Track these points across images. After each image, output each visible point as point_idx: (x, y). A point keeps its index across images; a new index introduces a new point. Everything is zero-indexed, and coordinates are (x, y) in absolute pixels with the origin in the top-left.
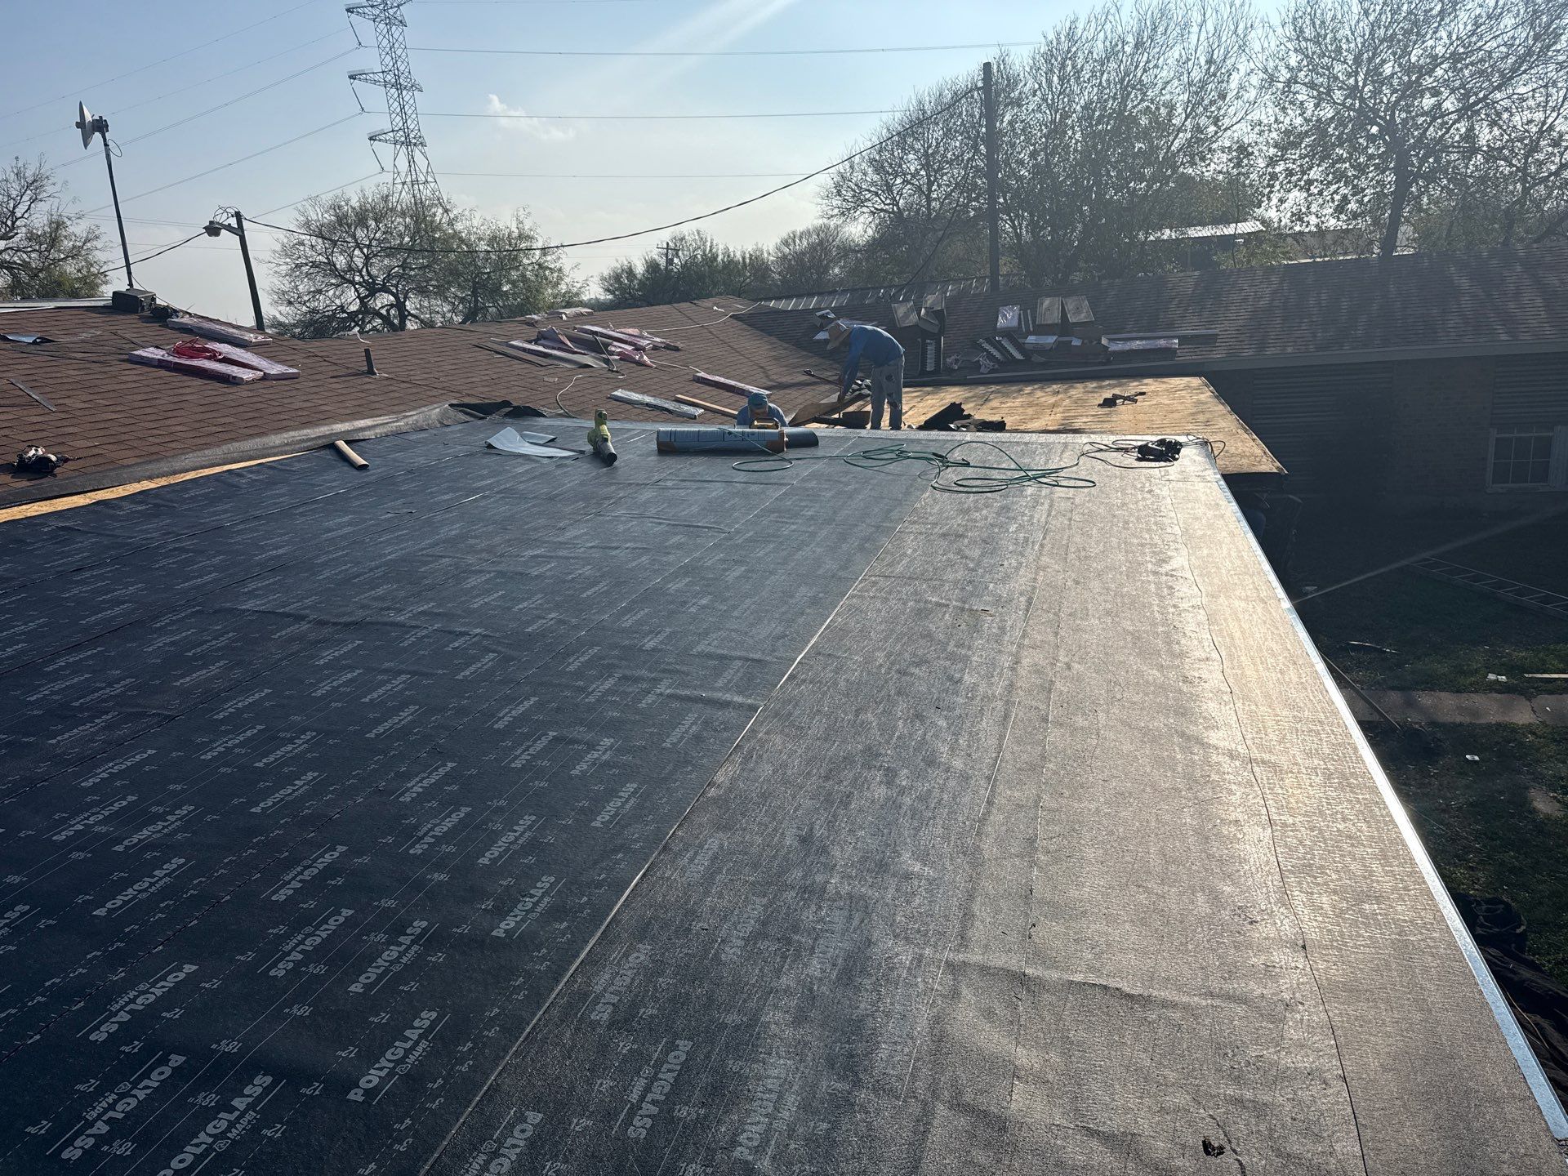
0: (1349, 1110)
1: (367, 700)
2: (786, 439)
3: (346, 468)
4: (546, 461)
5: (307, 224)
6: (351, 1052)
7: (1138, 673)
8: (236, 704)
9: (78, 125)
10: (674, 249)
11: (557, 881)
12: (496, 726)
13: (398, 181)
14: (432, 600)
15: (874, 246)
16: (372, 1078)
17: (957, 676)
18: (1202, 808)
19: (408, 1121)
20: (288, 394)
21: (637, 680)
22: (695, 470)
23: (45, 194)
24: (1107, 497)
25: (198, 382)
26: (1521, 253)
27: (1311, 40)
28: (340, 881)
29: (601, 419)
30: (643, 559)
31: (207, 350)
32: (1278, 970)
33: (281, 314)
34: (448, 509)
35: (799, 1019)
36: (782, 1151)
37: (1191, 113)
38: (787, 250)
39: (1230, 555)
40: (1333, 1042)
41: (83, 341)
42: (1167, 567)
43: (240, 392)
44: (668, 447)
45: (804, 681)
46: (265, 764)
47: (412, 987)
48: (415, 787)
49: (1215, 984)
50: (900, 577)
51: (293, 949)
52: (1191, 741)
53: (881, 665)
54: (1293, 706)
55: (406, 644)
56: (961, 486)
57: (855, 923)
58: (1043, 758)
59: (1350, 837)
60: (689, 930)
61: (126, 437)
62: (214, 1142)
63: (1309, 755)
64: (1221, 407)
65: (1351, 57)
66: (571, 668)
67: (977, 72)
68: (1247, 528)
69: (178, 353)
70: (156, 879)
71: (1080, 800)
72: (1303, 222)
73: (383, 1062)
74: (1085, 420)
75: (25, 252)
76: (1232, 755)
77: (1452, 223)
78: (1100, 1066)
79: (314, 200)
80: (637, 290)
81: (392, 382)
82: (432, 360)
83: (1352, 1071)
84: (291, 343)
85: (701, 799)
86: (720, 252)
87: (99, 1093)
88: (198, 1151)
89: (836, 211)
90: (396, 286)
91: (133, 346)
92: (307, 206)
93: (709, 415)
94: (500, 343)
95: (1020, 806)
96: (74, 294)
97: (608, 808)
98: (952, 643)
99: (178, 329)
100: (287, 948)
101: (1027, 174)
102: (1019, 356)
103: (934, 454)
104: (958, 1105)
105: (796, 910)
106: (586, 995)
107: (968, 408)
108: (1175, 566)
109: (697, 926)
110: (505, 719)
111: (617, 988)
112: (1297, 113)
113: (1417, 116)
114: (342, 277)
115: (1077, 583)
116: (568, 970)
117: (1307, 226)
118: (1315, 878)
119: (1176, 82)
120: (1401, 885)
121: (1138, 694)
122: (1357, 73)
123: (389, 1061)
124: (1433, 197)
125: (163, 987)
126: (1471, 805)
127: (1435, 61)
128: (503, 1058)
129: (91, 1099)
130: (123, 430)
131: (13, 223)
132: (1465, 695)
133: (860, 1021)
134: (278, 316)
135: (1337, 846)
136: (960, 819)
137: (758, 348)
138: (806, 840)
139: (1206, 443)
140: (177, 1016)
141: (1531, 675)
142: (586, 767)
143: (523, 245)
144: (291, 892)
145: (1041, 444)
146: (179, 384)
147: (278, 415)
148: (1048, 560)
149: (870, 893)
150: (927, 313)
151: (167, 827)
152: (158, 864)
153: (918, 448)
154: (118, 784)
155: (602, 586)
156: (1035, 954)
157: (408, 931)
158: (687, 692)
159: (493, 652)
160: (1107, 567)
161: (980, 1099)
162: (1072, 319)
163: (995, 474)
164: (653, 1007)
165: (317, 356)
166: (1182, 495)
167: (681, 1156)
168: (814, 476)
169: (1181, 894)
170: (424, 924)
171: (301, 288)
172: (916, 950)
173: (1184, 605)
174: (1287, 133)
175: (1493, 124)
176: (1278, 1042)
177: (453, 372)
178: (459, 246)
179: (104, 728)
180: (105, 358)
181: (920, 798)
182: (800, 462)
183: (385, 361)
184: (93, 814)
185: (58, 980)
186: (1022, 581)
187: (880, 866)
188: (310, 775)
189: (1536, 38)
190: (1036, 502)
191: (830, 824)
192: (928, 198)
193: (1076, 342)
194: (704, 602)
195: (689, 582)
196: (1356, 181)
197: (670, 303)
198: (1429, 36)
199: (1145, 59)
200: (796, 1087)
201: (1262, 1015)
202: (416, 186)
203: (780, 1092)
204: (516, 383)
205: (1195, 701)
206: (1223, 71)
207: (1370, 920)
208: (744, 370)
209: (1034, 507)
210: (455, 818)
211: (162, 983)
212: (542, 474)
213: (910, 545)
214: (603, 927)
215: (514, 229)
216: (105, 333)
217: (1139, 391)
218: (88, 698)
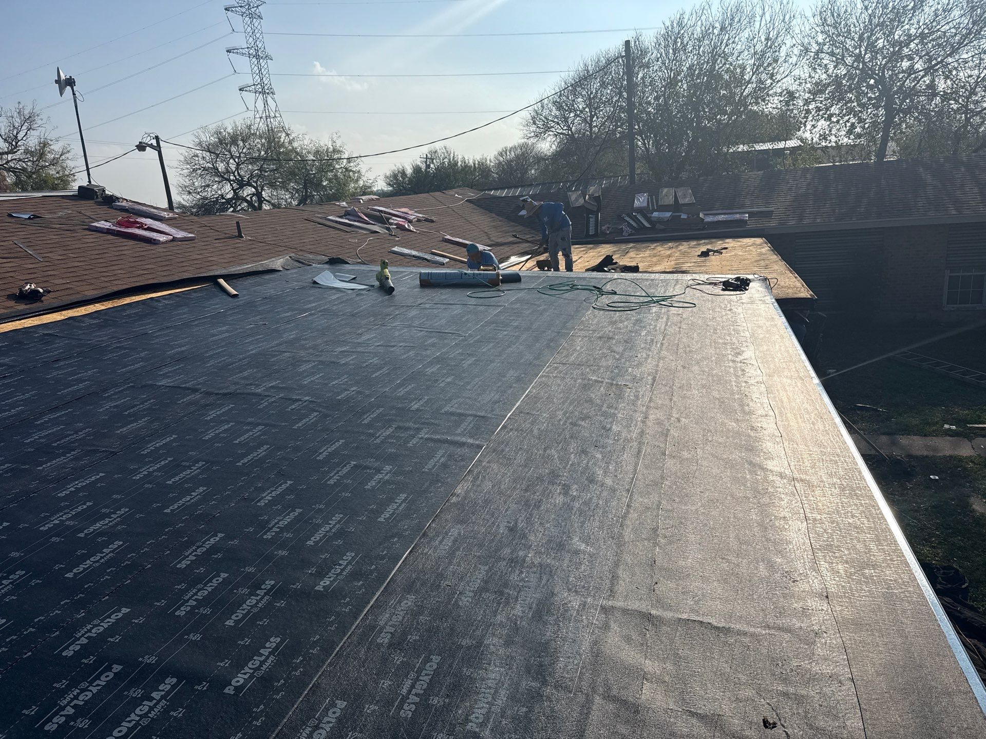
0: (856, 699)
1: (237, 442)
2: (501, 277)
3: (225, 297)
4: (350, 292)
5: (200, 144)
6: (226, 663)
7: (723, 424)
8: (155, 444)
9: (57, 82)
10: (431, 159)
11: (356, 555)
12: (318, 458)
13: (257, 116)
14: (278, 379)
15: (557, 156)
16: (239, 680)
17: (608, 426)
18: (763, 509)
19: (262, 707)
20: (189, 250)
21: (407, 429)
22: (443, 297)
23: (36, 125)
24: (703, 313)
25: (132, 243)
26: (965, 159)
27: (831, 26)
28: (220, 555)
29: (384, 265)
30: (411, 353)
31: (138, 223)
32: (810, 611)
33: (184, 200)
34: (288, 322)
35: (508, 643)
36: (497, 726)
37: (756, 71)
38: (501, 159)
39: (781, 350)
40: (845, 657)
41: (59, 217)
42: (740, 358)
43: (159, 249)
44: (427, 283)
45: (511, 430)
46: (173, 482)
47: (265, 622)
48: (267, 497)
49: (771, 621)
50: (573, 364)
51: (190, 598)
52: (755, 467)
53: (560, 420)
54: (820, 445)
55: (261, 407)
56: (611, 306)
57: (544, 582)
58: (662, 478)
59: (856, 528)
60: (439, 586)
61: (86, 277)
62: (140, 720)
63: (831, 475)
64: (775, 257)
65: (856, 36)
66: (366, 422)
67: (621, 47)
68: (792, 333)
69: (119, 224)
70: (105, 554)
71: (686, 504)
72: (827, 140)
73: (246, 669)
74: (689, 265)
75: (24, 162)
76: (782, 476)
77: (921, 140)
78: (698, 672)
79: (204, 128)
80: (407, 185)
81: (253, 242)
82: (279, 228)
83: (858, 675)
84: (190, 218)
85: (447, 504)
86: (459, 160)
87: (69, 688)
88: (130, 725)
89: (532, 134)
90: (256, 182)
91: (91, 220)
92: (200, 132)
93: (453, 262)
94: (321, 218)
95: (648, 508)
96: (54, 188)
97: (388, 510)
98: (605, 405)
99: (119, 210)
100: (186, 598)
101: (652, 110)
102: (647, 225)
103: (594, 287)
104: (608, 697)
105: (506, 573)
106: (375, 627)
107: (616, 258)
108: (746, 357)
109: (444, 584)
110: (324, 453)
111: (394, 623)
112: (823, 71)
113: (899, 73)
114: (223, 177)
115: (684, 367)
116: (362, 611)
117: (830, 143)
118: (834, 553)
119: (746, 53)
120: (888, 558)
121: (722, 437)
122: (860, 46)
123: (250, 668)
124: (909, 124)
125: (108, 622)
126: (933, 507)
127: (910, 38)
128: (322, 667)
129: (62, 693)
130: (85, 273)
131: (17, 143)
132: (930, 438)
133: (548, 643)
134: (182, 201)
135: (848, 533)
136: (610, 516)
137: (483, 220)
138: (512, 530)
139: (766, 279)
140: (117, 641)
141: (971, 425)
142: (374, 484)
143: (336, 157)
144: (189, 562)
145: (661, 280)
146: (121, 244)
147: (182, 264)
148: (666, 353)
149: (553, 562)
150: (590, 198)
151: (111, 522)
152: (106, 544)
153: (584, 283)
154: (81, 494)
155: (385, 370)
156: (657, 601)
157: (263, 587)
158: (438, 437)
159: (317, 411)
160: (703, 357)
161: (622, 692)
162: (681, 201)
163: (632, 299)
164: (416, 635)
165: (206, 226)
166: (750, 312)
167: (434, 728)
168: (518, 301)
169: (749, 563)
170: (273, 582)
171: (196, 184)
172: (582, 599)
173: (752, 381)
174: (817, 84)
175: (947, 77)
176: (810, 658)
177: (292, 236)
178: (295, 157)
179: (72, 460)
180: (73, 228)
181: (585, 503)
182: (509, 292)
183: (248, 229)
184: (65, 514)
185: (43, 618)
186: (650, 366)
187: (559, 546)
188: (201, 489)
189: (974, 23)
190: (658, 317)
191: (529, 520)
192: (590, 125)
193: (684, 216)
194: (449, 380)
195: (440, 367)
196: (860, 114)
197: (428, 192)
198: (906, 22)
199: (727, 37)
200: (506, 685)
201: (800, 640)
202: (269, 120)
203: (496, 688)
204: (331, 243)
205: (758, 442)
206: (776, 45)
207: (868, 580)
208: (475, 234)
209: (657, 320)
210: (292, 516)
211: (108, 620)
212: (347, 300)
213: (579, 344)
214: (385, 584)
215: (330, 146)
216: (74, 212)
217: (723, 247)
218: (63, 441)
